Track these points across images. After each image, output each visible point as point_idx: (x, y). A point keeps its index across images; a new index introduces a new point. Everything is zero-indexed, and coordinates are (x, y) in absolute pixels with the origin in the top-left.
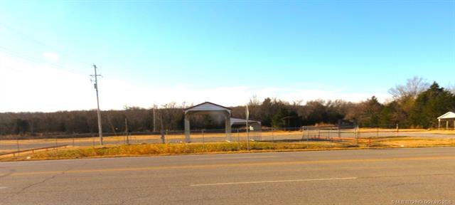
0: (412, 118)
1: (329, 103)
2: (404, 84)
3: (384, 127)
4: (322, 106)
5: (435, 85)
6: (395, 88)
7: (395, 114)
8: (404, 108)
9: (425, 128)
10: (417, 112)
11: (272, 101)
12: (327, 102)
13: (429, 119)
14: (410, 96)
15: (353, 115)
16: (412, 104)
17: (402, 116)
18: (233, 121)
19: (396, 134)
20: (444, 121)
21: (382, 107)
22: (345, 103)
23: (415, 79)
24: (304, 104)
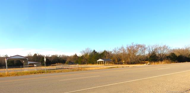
0: (89, 61)
1: (60, 56)
2: (85, 50)
3: (80, 64)
4: (57, 57)
5: (94, 51)
6: (82, 51)
7: (83, 60)
8: (86, 58)
9: (93, 64)
10: (90, 59)
11: (37, 55)
12: (59, 55)
13: (94, 61)
14: (87, 54)
15: (69, 60)
16: (88, 57)
17: (86, 60)
18: (29, 63)
19: (86, 66)
20: (99, 62)
21: (79, 57)
22: (65, 56)
23: (88, 49)
24: (50, 56)
